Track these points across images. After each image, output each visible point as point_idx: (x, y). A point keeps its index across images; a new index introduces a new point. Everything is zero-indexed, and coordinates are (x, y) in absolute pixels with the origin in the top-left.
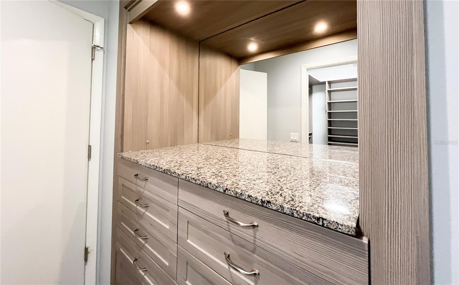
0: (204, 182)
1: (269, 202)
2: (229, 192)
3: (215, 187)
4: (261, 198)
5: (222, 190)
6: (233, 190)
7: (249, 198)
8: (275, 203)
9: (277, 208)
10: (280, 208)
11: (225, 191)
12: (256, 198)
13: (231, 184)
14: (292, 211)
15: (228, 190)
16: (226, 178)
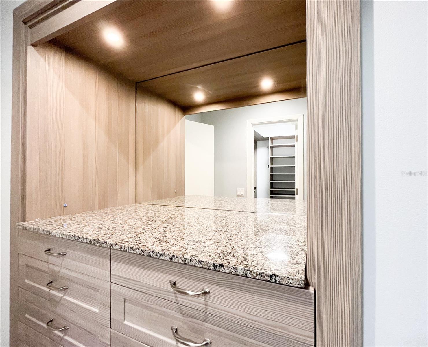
0: (146, 250)
1: (221, 265)
2: (177, 259)
3: (159, 255)
4: (212, 262)
5: (167, 258)
6: (181, 256)
7: (199, 263)
8: (228, 266)
9: (230, 270)
10: (233, 270)
11: (171, 259)
12: (208, 262)
13: (179, 249)
14: (246, 272)
15: (175, 257)
16: (172, 243)
